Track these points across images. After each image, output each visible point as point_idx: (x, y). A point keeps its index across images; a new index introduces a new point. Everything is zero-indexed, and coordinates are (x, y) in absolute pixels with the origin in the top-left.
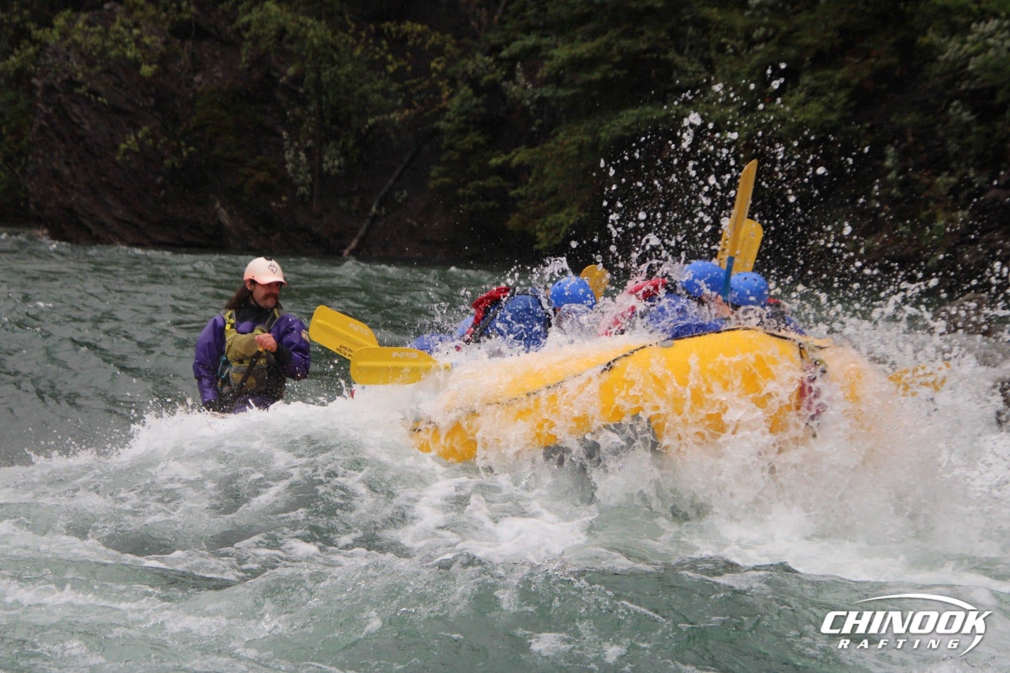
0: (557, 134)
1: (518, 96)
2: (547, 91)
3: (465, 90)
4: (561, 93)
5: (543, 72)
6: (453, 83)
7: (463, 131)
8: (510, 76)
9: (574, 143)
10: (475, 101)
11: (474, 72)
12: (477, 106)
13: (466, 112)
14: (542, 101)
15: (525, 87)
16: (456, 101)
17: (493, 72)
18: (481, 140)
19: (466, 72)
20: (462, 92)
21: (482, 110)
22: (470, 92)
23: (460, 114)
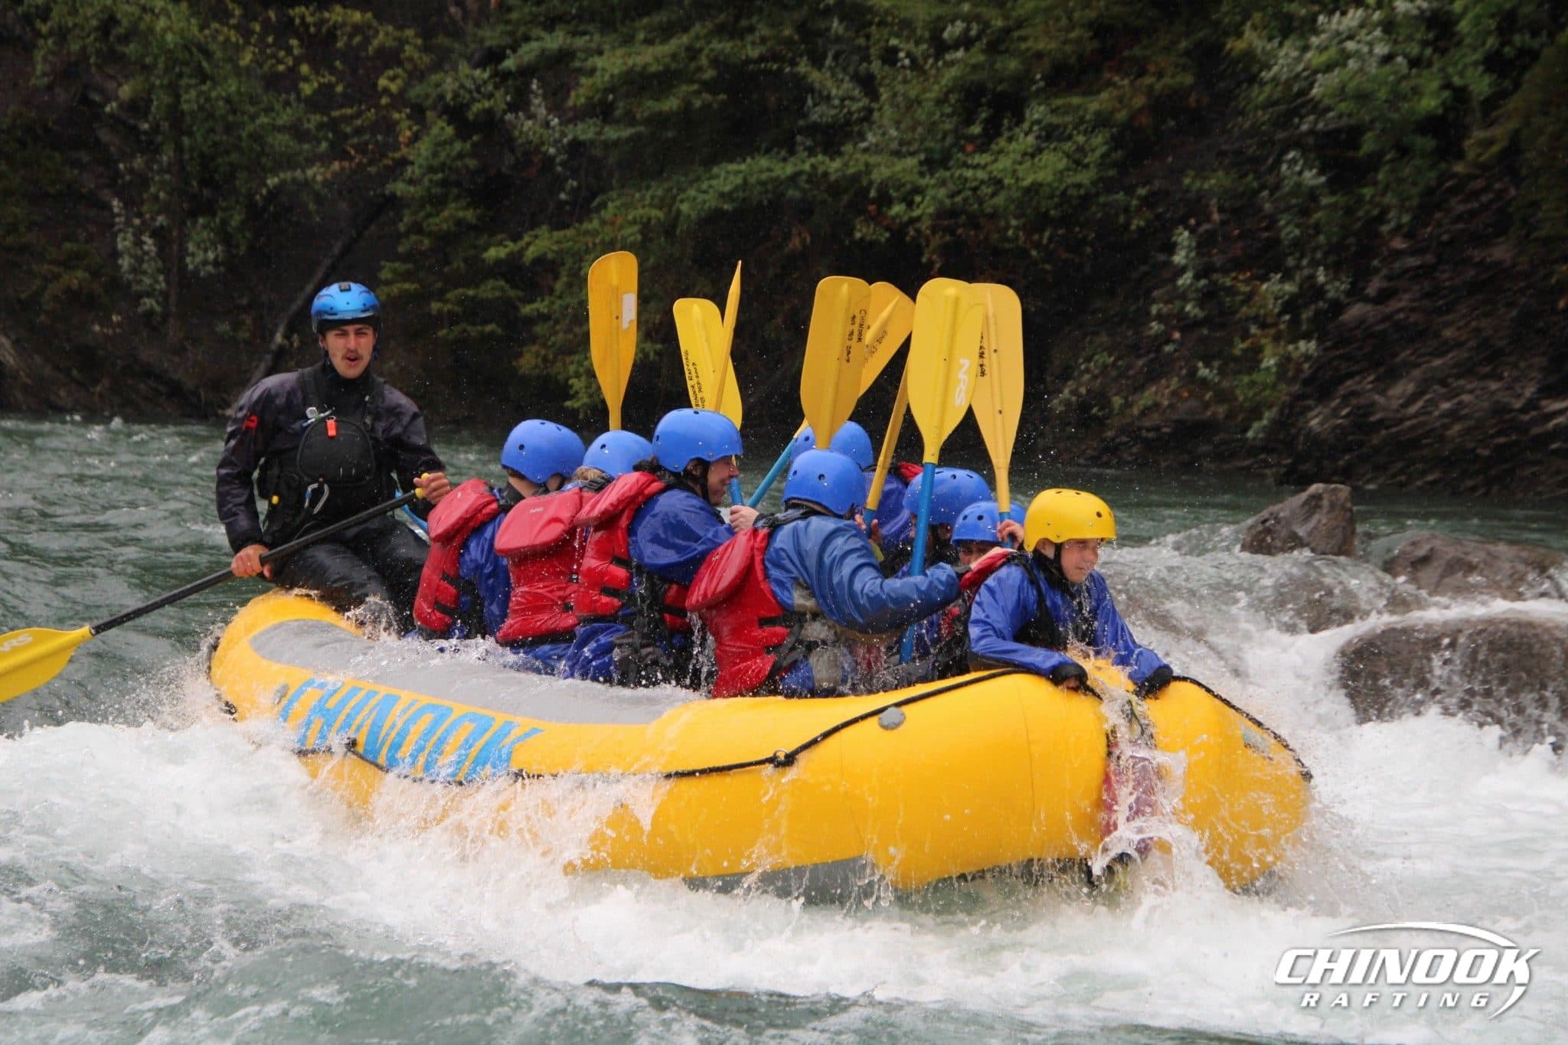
0: (603, 205)
1: (536, 140)
2: (585, 131)
3: (441, 128)
4: (612, 133)
5: (577, 98)
6: (418, 113)
7: (438, 202)
8: (520, 103)
9: (634, 222)
10: (458, 146)
11: (456, 95)
12: (460, 156)
13: (443, 167)
14: (576, 147)
15: (547, 125)
16: (424, 147)
17: (490, 96)
18: (469, 215)
19: (441, 97)
20: (435, 131)
21: (472, 163)
22: (450, 130)
23: (431, 170)
